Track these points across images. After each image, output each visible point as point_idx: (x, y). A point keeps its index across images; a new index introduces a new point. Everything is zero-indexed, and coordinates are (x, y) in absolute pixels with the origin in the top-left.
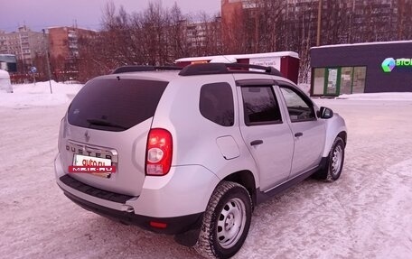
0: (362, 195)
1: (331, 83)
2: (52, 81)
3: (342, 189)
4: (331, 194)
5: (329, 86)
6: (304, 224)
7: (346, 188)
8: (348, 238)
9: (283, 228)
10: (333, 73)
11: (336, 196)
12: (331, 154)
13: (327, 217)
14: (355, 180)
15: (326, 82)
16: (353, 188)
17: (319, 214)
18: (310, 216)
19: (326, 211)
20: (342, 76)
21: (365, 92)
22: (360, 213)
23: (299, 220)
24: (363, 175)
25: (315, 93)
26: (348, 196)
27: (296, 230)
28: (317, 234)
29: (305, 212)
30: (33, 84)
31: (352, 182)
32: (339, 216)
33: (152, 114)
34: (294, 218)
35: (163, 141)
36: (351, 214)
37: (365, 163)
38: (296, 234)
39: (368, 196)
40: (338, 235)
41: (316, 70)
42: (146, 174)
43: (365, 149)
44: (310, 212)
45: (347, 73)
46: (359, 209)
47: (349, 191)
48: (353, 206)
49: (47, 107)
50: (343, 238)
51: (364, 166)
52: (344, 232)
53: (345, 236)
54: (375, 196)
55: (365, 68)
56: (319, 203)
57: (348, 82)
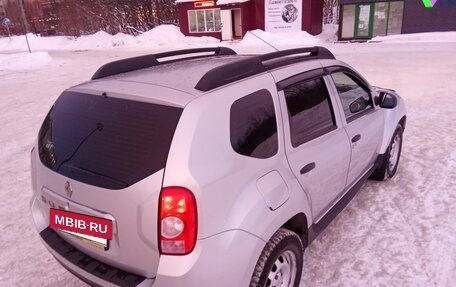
0: (429, 201)
1: (363, 22)
2: (30, 35)
3: (401, 191)
4: (389, 200)
5: (360, 26)
6: (365, 255)
7: (407, 189)
8: (425, 278)
9: (340, 263)
10: (365, 10)
11: (396, 203)
12: (389, 148)
13: (392, 241)
14: (416, 176)
15: (357, 21)
16: (416, 190)
17: (380, 236)
18: (370, 241)
19: (388, 230)
20: (376, 14)
21: (403, 32)
22: (431, 232)
23: (358, 249)
24: (423, 166)
25: (344, 36)
26: (411, 203)
27: (356, 268)
28: (383, 272)
29: (361, 233)
30: (8, 39)
31: (412, 179)
32: (407, 239)
33: (162, 164)
34: (350, 245)
35: (182, 203)
36: (420, 234)
37: (423, 146)
38: (357, 274)
39: (436, 202)
40: (410, 273)
41: (345, 7)
42: (161, 253)
43: (418, 123)
44: (368, 233)
45: (381, 9)
46: (428, 224)
47: (412, 195)
48: (421, 221)
49: (26, 72)
50: (418, 277)
51: (422, 151)
52: (417, 267)
53: (420, 274)
54: (445, 203)
55: (402, 3)
56: (377, 215)
57: (382, 20)
